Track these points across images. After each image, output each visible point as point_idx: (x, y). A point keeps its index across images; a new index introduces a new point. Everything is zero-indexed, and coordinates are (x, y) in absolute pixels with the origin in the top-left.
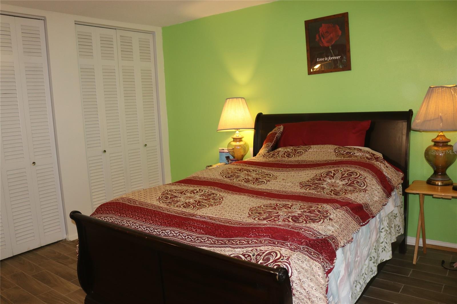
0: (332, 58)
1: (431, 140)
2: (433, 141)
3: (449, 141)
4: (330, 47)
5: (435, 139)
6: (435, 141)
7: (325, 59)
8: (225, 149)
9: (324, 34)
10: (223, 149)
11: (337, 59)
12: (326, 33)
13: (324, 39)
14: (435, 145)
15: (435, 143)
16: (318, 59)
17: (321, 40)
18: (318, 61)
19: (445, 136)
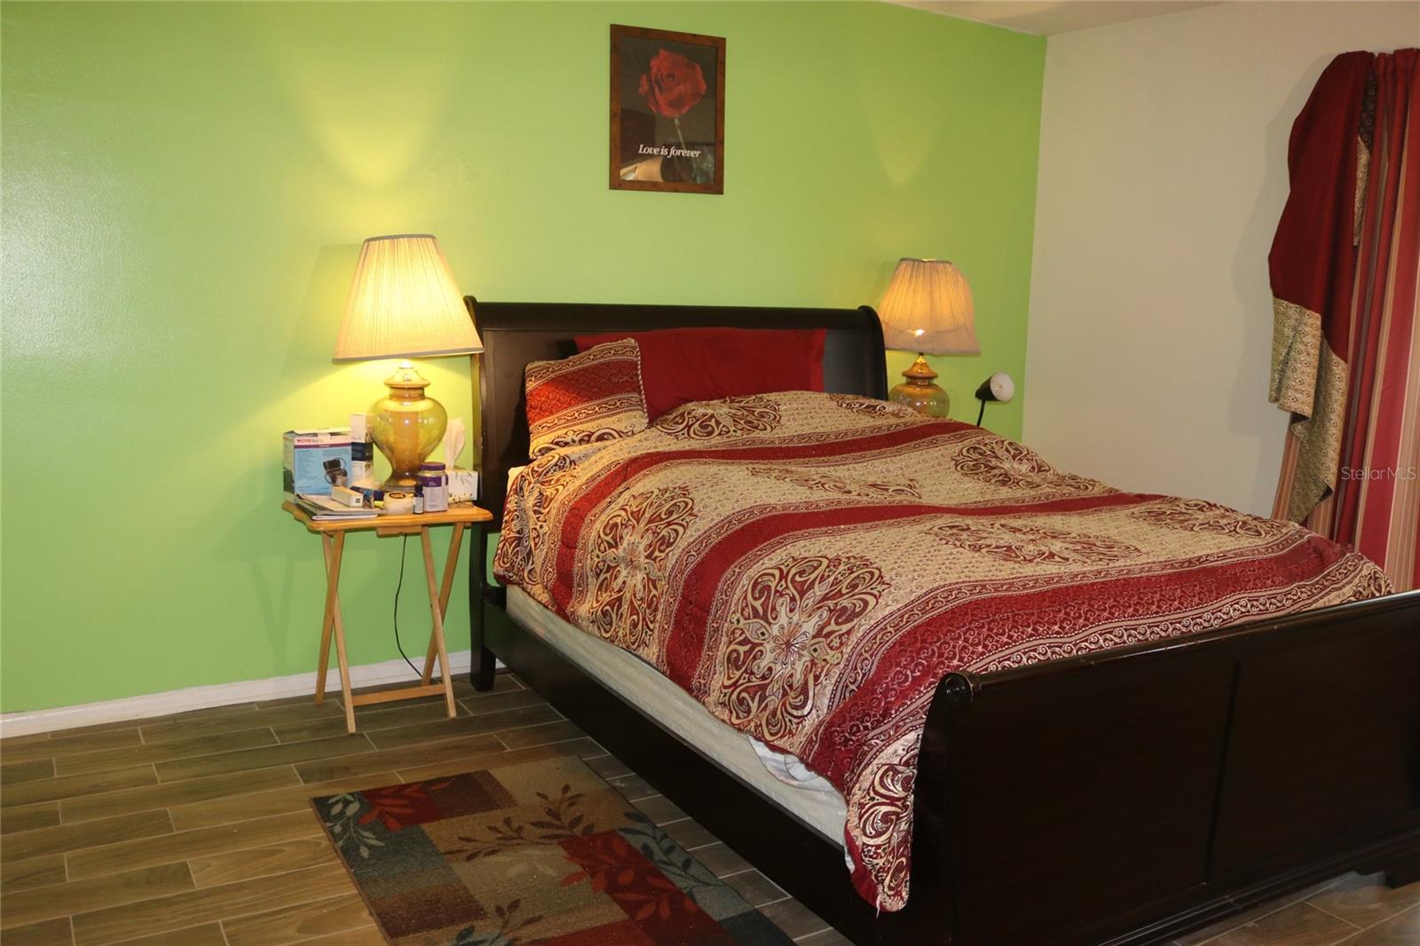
0: (678, 153)
1: (901, 372)
2: (904, 374)
3: (935, 377)
4: (676, 121)
5: (911, 370)
6: (911, 374)
7: (660, 151)
8: (323, 434)
9: (662, 79)
10: (315, 435)
11: (690, 157)
12: (669, 76)
13: (661, 92)
14: (909, 384)
15: (909, 380)
16: (642, 146)
17: (654, 93)
18: (640, 152)
19: (927, 367)
